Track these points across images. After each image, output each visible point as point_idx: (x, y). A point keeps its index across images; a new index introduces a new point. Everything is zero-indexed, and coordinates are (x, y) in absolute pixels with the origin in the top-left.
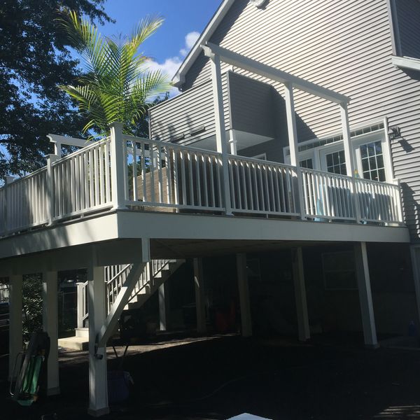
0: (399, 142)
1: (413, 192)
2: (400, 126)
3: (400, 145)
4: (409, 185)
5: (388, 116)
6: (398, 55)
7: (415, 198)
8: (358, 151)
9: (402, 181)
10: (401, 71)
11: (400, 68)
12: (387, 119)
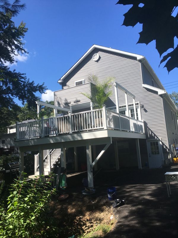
0: (143, 109)
1: (147, 124)
2: (144, 104)
3: (143, 110)
4: (146, 122)
5: (140, 101)
6: (143, 84)
7: (148, 126)
8: (130, 111)
9: (144, 121)
10: (144, 88)
11: (144, 87)
12: (140, 102)
